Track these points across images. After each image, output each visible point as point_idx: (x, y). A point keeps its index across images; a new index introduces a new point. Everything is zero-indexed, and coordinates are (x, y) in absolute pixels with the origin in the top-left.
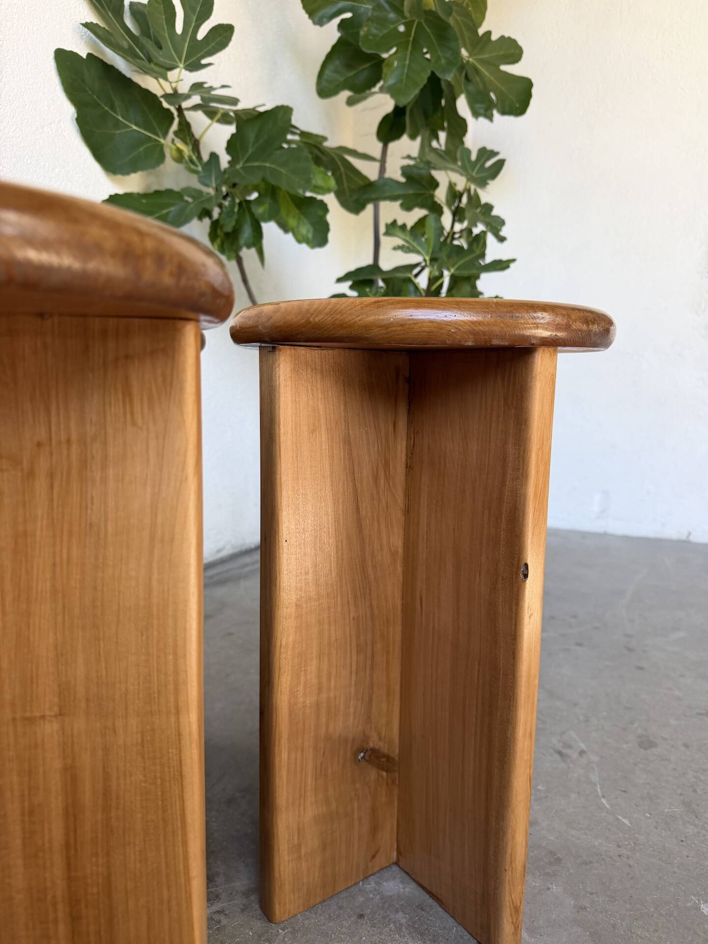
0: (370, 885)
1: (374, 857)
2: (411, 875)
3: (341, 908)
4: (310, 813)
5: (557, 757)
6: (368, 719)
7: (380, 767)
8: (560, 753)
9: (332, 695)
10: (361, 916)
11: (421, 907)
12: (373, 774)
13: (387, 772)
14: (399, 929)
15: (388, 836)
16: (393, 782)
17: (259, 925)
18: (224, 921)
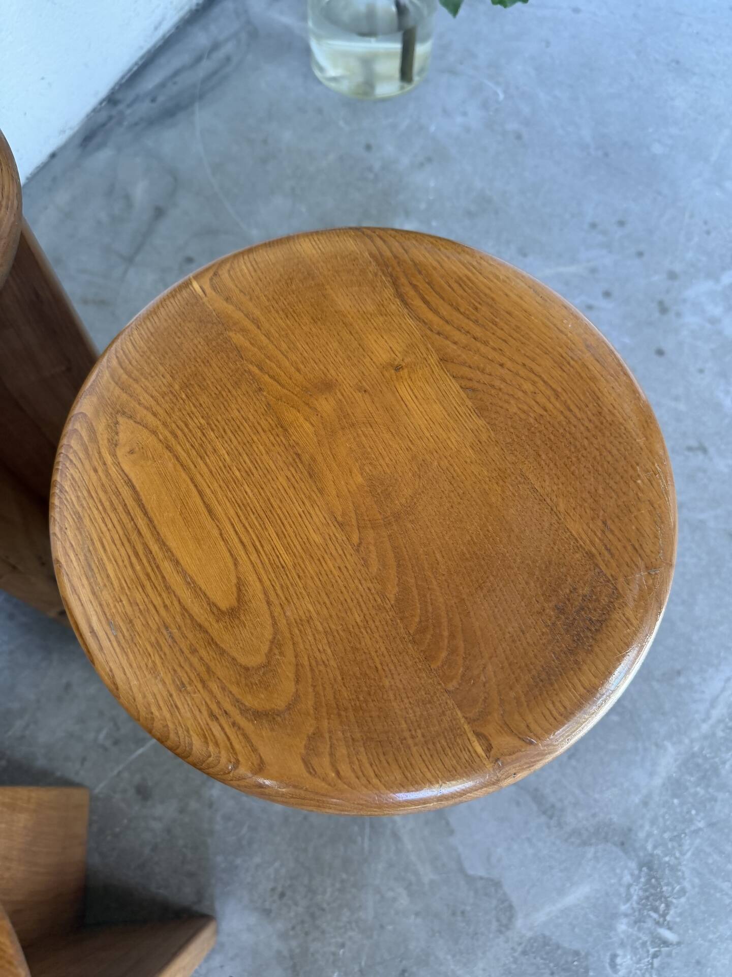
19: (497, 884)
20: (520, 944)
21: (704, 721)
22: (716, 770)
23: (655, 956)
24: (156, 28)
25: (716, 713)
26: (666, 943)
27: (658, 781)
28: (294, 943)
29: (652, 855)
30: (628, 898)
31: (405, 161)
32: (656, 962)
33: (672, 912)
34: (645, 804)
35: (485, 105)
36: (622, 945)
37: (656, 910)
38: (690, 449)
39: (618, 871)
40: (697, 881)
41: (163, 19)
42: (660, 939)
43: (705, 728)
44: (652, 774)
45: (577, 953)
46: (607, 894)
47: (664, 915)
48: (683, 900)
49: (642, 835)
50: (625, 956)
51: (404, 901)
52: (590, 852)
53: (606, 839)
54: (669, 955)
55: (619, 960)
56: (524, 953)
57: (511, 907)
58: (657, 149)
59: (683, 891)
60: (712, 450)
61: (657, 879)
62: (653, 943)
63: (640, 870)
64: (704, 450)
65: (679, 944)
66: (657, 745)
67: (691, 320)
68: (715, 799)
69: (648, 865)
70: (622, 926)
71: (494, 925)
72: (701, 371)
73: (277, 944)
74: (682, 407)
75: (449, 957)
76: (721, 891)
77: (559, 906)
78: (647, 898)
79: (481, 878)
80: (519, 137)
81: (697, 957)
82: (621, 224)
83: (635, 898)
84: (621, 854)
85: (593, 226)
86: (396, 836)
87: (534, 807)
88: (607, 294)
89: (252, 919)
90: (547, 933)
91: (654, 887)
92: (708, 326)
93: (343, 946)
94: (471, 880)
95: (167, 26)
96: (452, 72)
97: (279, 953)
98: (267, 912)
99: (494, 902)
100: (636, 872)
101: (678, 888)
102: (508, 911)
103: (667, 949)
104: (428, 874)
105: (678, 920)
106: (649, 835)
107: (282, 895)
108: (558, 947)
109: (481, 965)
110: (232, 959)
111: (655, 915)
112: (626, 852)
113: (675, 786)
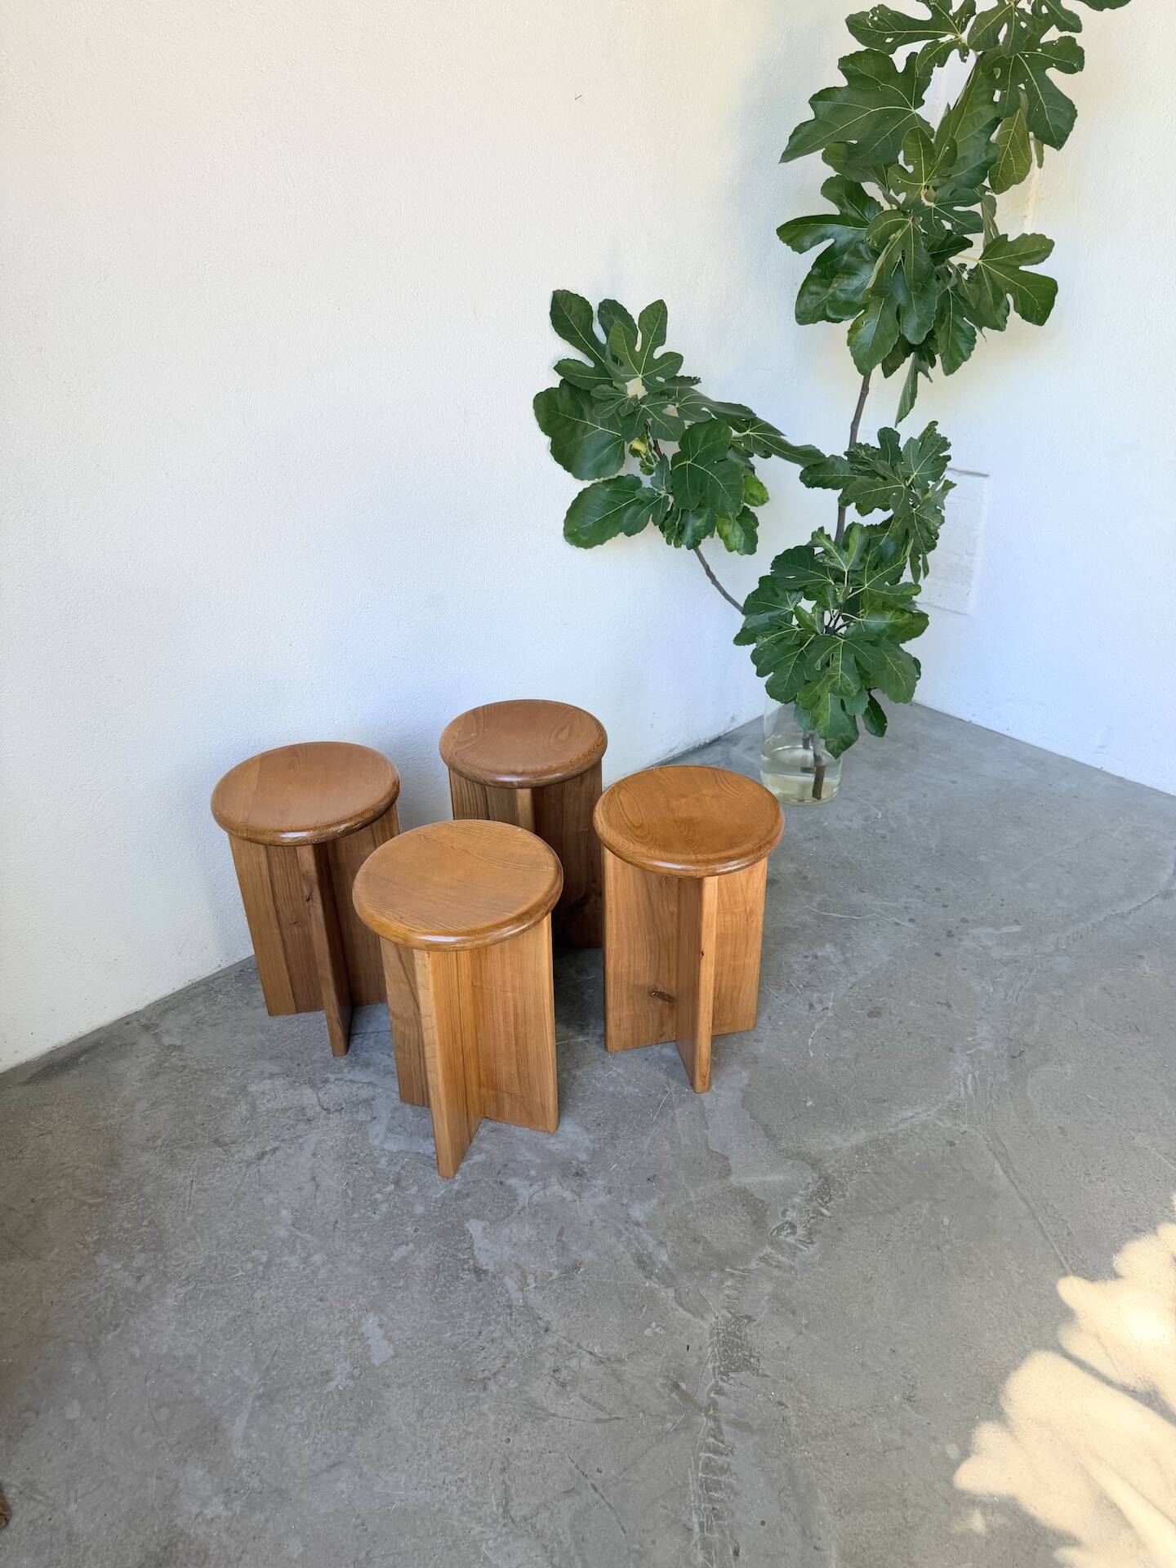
0: (658, 1047)
1: (661, 1036)
2: (678, 1049)
3: (639, 1053)
4: (625, 1013)
5: (807, 1007)
6: (657, 980)
7: (664, 1000)
8: (811, 1006)
9: (636, 969)
10: (646, 1059)
11: (675, 1064)
12: (660, 1002)
13: (669, 1001)
14: (660, 1070)
15: (669, 1028)
16: (673, 1007)
17: (601, 1051)
18: (588, 1046)
19: (727, 1158)
20: (729, 1187)
21: (891, 1127)
22: (890, 1151)
23: (813, 1218)
24: (670, 751)
25: (901, 1126)
26: (822, 1214)
27: (848, 1144)
28: (597, 1146)
29: (830, 1175)
30: (806, 1188)
31: (801, 836)
32: (812, 1221)
33: (832, 1203)
34: (835, 1152)
35: (866, 819)
36: (793, 1207)
37: (822, 1199)
38: (938, 1003)
39: (805, 1175)
40: (855, 1194)
41: (676, 747)
42: (819, 1212)
43: (891, 1130)
44: (845, 1140)
45: (763, 1202)
46: (793, 1183)
47: (826, 1203)
48: (842, 1200)
49: (826, 1165)
50: (793, 1212)
51: (667, 1147)
52: (790, 1162)
53: (803, 1160)
54: (823, 1220)
55: (788, 1213)
56: (729, 1191)
57: (730, 1170)
58: (983, 858)
59: (844, 1196)
60: (954, 1008)
61: (828, 1186)
62: (814, 1212)
63: (819, 1179)
64: (949, 1007)
65: (830, 1217)
66: (854, 1129)
67: (967, 943)
68: (884, 1163)
69: (826, 1180)
70: (797, 1200)
71: (717, 1174)
72: (964, 969)
73: (587, 1143)
74: (942, 983)
75: (684, 1179)
76: (870, 1203)
77: (760, 1178)
78: (819, 1192)
79: (717, 1153)
80: (884, 837)
81: (840, 1226)
82: (938, 889)
83: (810, 1190)
84: (809, 1167)
85: (917, 887)
86: (673, 1119)
87: (763, 1132)
88: (911, 920)
89: (577, 1130)
90: (748, 1188)
91: (825, 1188)
92: (980, 949)
93: (624, 1155)
94: (710, 1152)
95: (677, 752)
96: (851, 800)
97: (587, 1147)
98: (588, 1129)
99: (720, 1165)
100: (817, 1179)
101: (841, 1193)
102: (727, 1172)
103: (822, 1217)
104: (685, 1141)
105: (835, 1207)
106: (831, 1166)
107: (599, 1125)
108: (752, 1196)
109: (701, 1188)
110: (561, 1142)
111: (821, 1201)
112: (813, 1169)
113: (859, 1150)
